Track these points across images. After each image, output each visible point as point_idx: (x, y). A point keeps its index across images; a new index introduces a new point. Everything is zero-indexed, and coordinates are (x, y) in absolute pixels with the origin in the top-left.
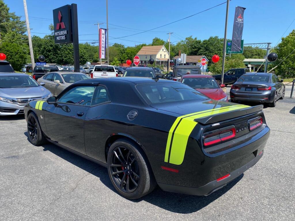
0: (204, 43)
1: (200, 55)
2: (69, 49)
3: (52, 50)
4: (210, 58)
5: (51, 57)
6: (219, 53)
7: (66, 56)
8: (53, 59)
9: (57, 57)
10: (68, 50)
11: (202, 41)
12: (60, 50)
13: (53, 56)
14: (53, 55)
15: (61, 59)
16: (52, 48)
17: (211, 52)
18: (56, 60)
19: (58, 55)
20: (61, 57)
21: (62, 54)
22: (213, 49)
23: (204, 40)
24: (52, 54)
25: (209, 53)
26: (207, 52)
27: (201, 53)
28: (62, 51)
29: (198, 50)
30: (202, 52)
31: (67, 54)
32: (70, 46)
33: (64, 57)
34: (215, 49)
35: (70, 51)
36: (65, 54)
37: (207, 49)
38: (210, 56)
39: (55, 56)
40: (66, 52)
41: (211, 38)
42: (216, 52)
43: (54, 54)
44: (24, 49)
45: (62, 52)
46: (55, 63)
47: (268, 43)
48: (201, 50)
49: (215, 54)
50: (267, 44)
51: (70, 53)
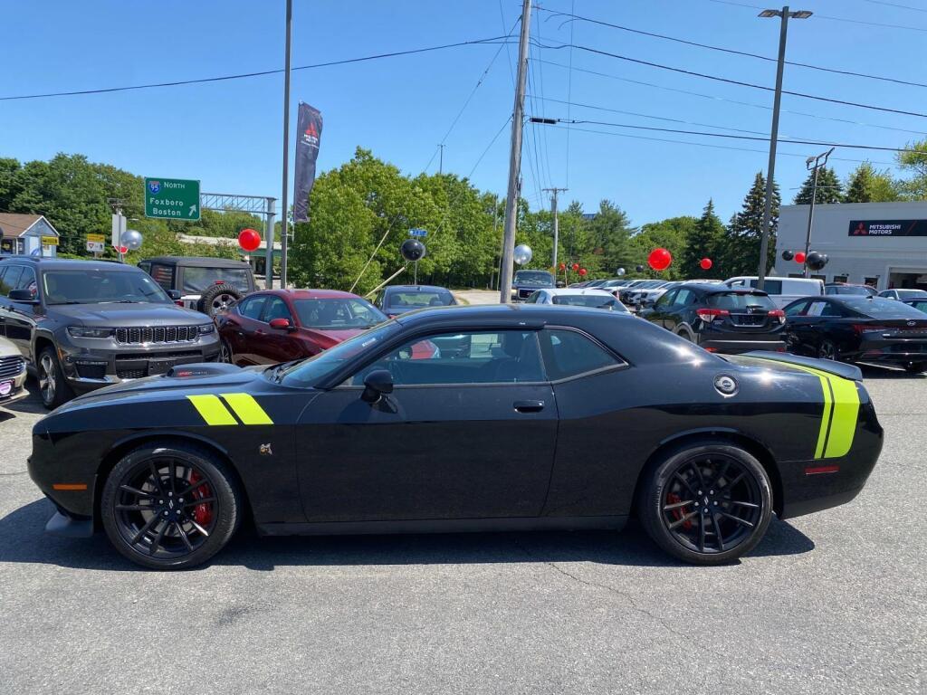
0: (33, 171)
1: (23, 210)
4: (62, 225)
6: (92, 210)
11: (22, 165)
17: (64, 206)
22: (73, 197)
23: (30, 160)
25: (56, 207)
26: (48, 204)
27: (25, 205)
29: (12, 195)
30: (29, 202)
34: (79, 196)
37: (46, 194)
38: (64, 220)
41: (60, 158)
42: (84, 208)
47: (268, 199)
48: (25, 196)
49: (80, 212)
50: (267, 201)
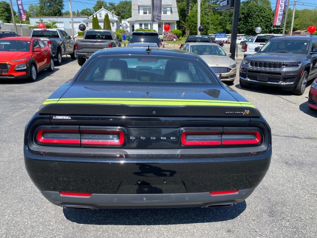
2: (262, 16)
3: (243, 18)
5: (241, 27)
7: (257, 25)
8: (243, 29)
9: (246, 26)
10: (260, 18)
12: (251, 18)
13: (242, 26)
14: (243, 24)
15: (251, 28)
16: (244, 15)
18: (245, 30)
19: (248, 24)
20: (251, 26)
21: (253, 22)
24: (241, 23)
28: (254, 19)
31: (259, 22)
32: (265, 12)
33: (254, 26)
35: (263, 18)
36: (257, 23)
39: (245, 25)
40: (258, 20)
43: (245, 23)
44: (208, 19)
45: (253, 21)
46: (243, 34)
51: (263, 20)
